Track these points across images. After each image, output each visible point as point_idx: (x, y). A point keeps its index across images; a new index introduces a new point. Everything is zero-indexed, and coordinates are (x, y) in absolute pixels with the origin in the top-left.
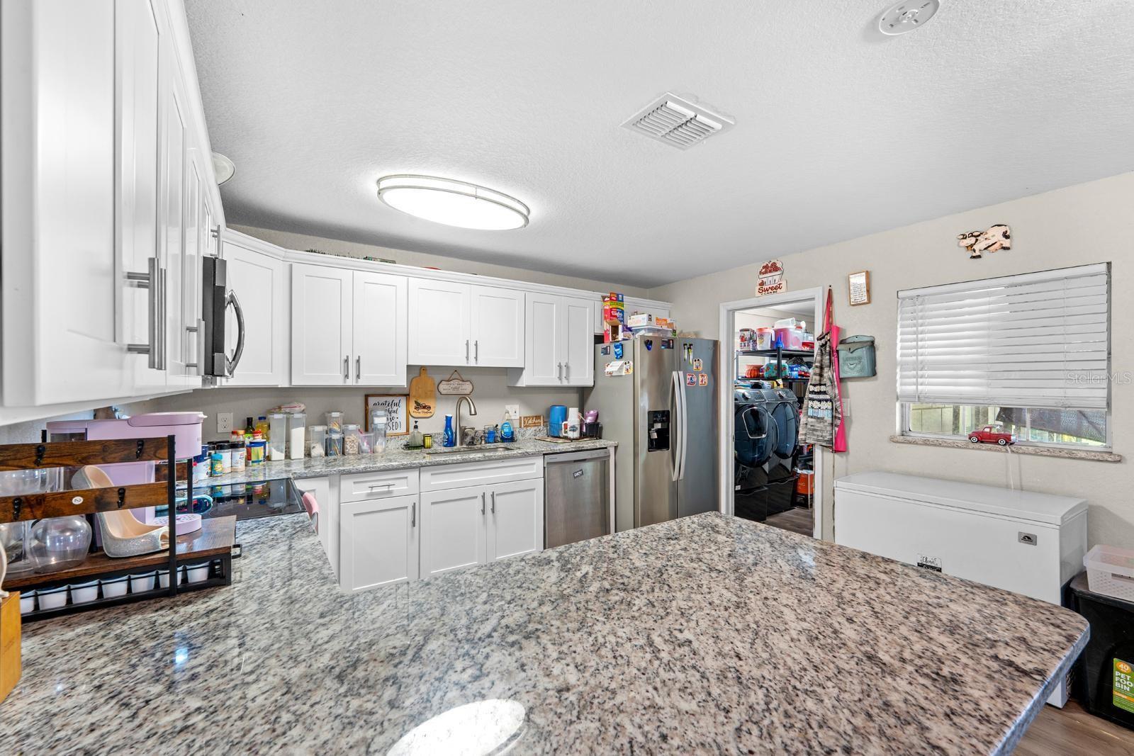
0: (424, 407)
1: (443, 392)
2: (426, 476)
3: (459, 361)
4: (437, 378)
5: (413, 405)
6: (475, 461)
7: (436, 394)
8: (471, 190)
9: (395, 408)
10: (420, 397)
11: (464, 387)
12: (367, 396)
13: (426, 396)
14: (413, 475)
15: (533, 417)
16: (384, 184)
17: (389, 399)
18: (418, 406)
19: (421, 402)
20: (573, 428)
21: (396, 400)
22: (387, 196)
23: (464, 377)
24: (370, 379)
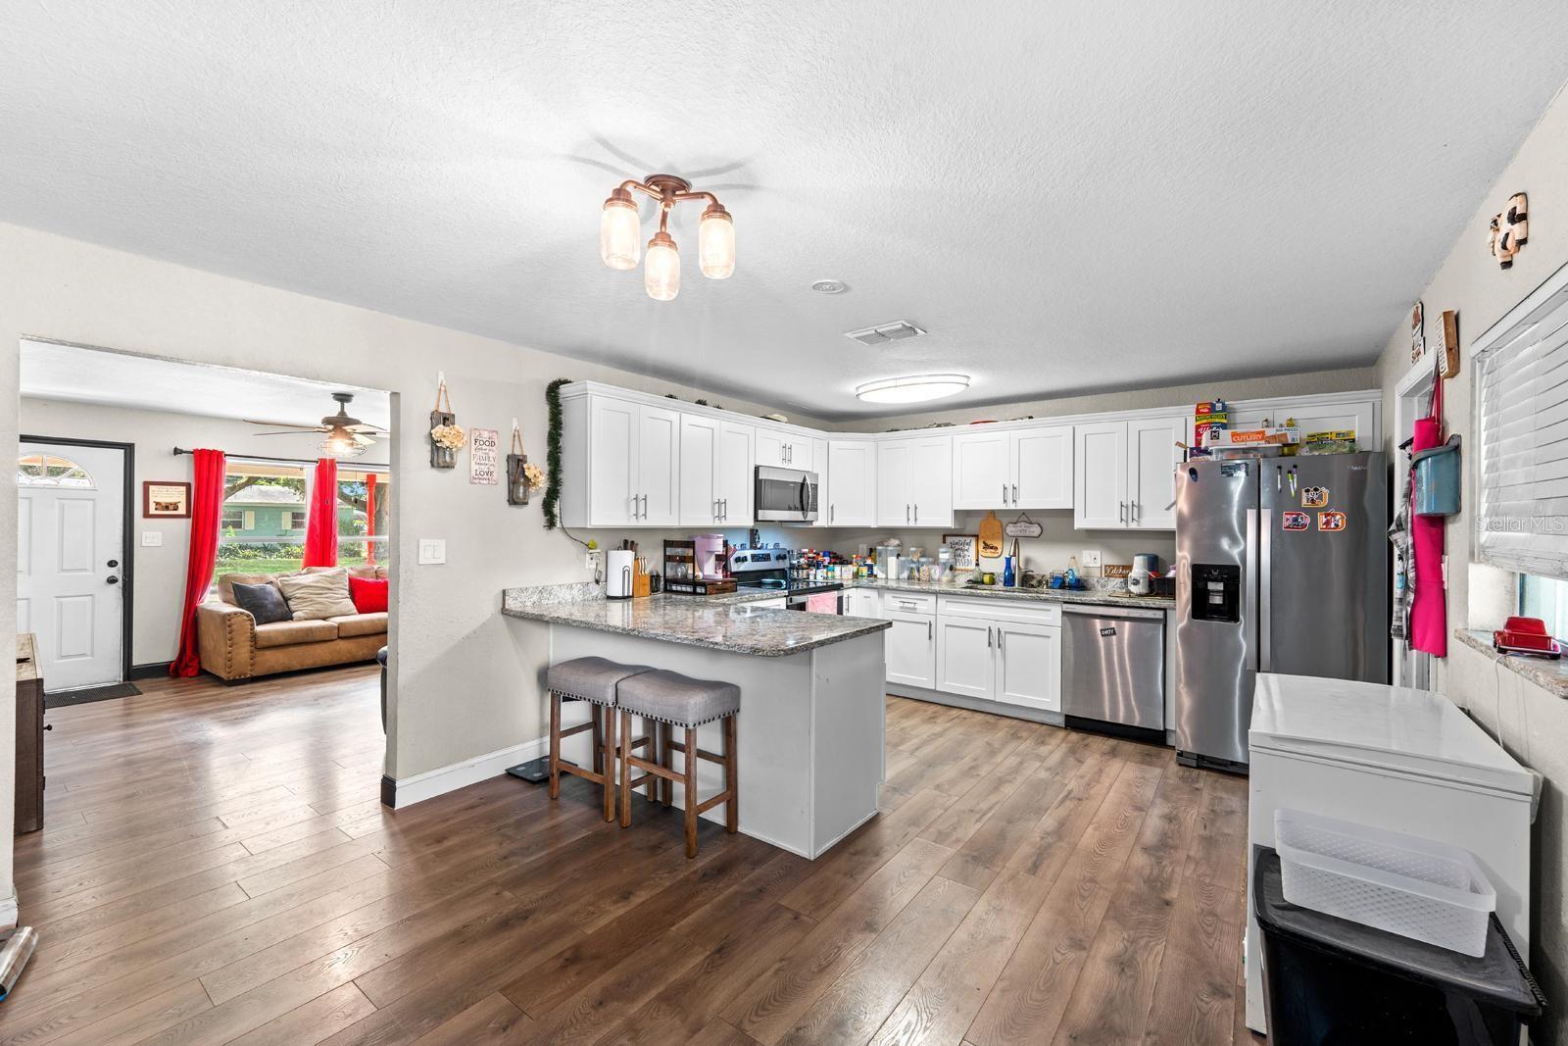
0: (992, 548)
1: (1010, 534)
2: (942, 601)
3: (997, 504)
4: (1005, 521)
5: (981, 545)
6: (982, 596)
7: (1002, 536)
8: (893, 383)
9: (967, 547)
10: (988, 538)
11: (1032, 529)
12: (944, 536)
13: (993, 538)
14: (932, 599)
15: (1118, 567)
16: (861, 390)
17: (962, 539)
18: (986, 546)
19: (988, 543)
20: (1136, 582)
21: (968, 540)
22: (862, 397)
23: (1033, 519)
24: (924, 522)
